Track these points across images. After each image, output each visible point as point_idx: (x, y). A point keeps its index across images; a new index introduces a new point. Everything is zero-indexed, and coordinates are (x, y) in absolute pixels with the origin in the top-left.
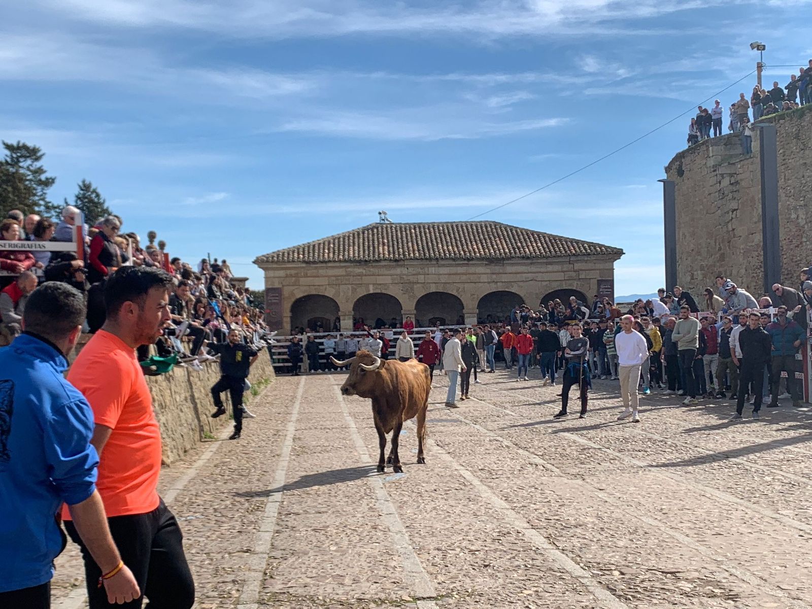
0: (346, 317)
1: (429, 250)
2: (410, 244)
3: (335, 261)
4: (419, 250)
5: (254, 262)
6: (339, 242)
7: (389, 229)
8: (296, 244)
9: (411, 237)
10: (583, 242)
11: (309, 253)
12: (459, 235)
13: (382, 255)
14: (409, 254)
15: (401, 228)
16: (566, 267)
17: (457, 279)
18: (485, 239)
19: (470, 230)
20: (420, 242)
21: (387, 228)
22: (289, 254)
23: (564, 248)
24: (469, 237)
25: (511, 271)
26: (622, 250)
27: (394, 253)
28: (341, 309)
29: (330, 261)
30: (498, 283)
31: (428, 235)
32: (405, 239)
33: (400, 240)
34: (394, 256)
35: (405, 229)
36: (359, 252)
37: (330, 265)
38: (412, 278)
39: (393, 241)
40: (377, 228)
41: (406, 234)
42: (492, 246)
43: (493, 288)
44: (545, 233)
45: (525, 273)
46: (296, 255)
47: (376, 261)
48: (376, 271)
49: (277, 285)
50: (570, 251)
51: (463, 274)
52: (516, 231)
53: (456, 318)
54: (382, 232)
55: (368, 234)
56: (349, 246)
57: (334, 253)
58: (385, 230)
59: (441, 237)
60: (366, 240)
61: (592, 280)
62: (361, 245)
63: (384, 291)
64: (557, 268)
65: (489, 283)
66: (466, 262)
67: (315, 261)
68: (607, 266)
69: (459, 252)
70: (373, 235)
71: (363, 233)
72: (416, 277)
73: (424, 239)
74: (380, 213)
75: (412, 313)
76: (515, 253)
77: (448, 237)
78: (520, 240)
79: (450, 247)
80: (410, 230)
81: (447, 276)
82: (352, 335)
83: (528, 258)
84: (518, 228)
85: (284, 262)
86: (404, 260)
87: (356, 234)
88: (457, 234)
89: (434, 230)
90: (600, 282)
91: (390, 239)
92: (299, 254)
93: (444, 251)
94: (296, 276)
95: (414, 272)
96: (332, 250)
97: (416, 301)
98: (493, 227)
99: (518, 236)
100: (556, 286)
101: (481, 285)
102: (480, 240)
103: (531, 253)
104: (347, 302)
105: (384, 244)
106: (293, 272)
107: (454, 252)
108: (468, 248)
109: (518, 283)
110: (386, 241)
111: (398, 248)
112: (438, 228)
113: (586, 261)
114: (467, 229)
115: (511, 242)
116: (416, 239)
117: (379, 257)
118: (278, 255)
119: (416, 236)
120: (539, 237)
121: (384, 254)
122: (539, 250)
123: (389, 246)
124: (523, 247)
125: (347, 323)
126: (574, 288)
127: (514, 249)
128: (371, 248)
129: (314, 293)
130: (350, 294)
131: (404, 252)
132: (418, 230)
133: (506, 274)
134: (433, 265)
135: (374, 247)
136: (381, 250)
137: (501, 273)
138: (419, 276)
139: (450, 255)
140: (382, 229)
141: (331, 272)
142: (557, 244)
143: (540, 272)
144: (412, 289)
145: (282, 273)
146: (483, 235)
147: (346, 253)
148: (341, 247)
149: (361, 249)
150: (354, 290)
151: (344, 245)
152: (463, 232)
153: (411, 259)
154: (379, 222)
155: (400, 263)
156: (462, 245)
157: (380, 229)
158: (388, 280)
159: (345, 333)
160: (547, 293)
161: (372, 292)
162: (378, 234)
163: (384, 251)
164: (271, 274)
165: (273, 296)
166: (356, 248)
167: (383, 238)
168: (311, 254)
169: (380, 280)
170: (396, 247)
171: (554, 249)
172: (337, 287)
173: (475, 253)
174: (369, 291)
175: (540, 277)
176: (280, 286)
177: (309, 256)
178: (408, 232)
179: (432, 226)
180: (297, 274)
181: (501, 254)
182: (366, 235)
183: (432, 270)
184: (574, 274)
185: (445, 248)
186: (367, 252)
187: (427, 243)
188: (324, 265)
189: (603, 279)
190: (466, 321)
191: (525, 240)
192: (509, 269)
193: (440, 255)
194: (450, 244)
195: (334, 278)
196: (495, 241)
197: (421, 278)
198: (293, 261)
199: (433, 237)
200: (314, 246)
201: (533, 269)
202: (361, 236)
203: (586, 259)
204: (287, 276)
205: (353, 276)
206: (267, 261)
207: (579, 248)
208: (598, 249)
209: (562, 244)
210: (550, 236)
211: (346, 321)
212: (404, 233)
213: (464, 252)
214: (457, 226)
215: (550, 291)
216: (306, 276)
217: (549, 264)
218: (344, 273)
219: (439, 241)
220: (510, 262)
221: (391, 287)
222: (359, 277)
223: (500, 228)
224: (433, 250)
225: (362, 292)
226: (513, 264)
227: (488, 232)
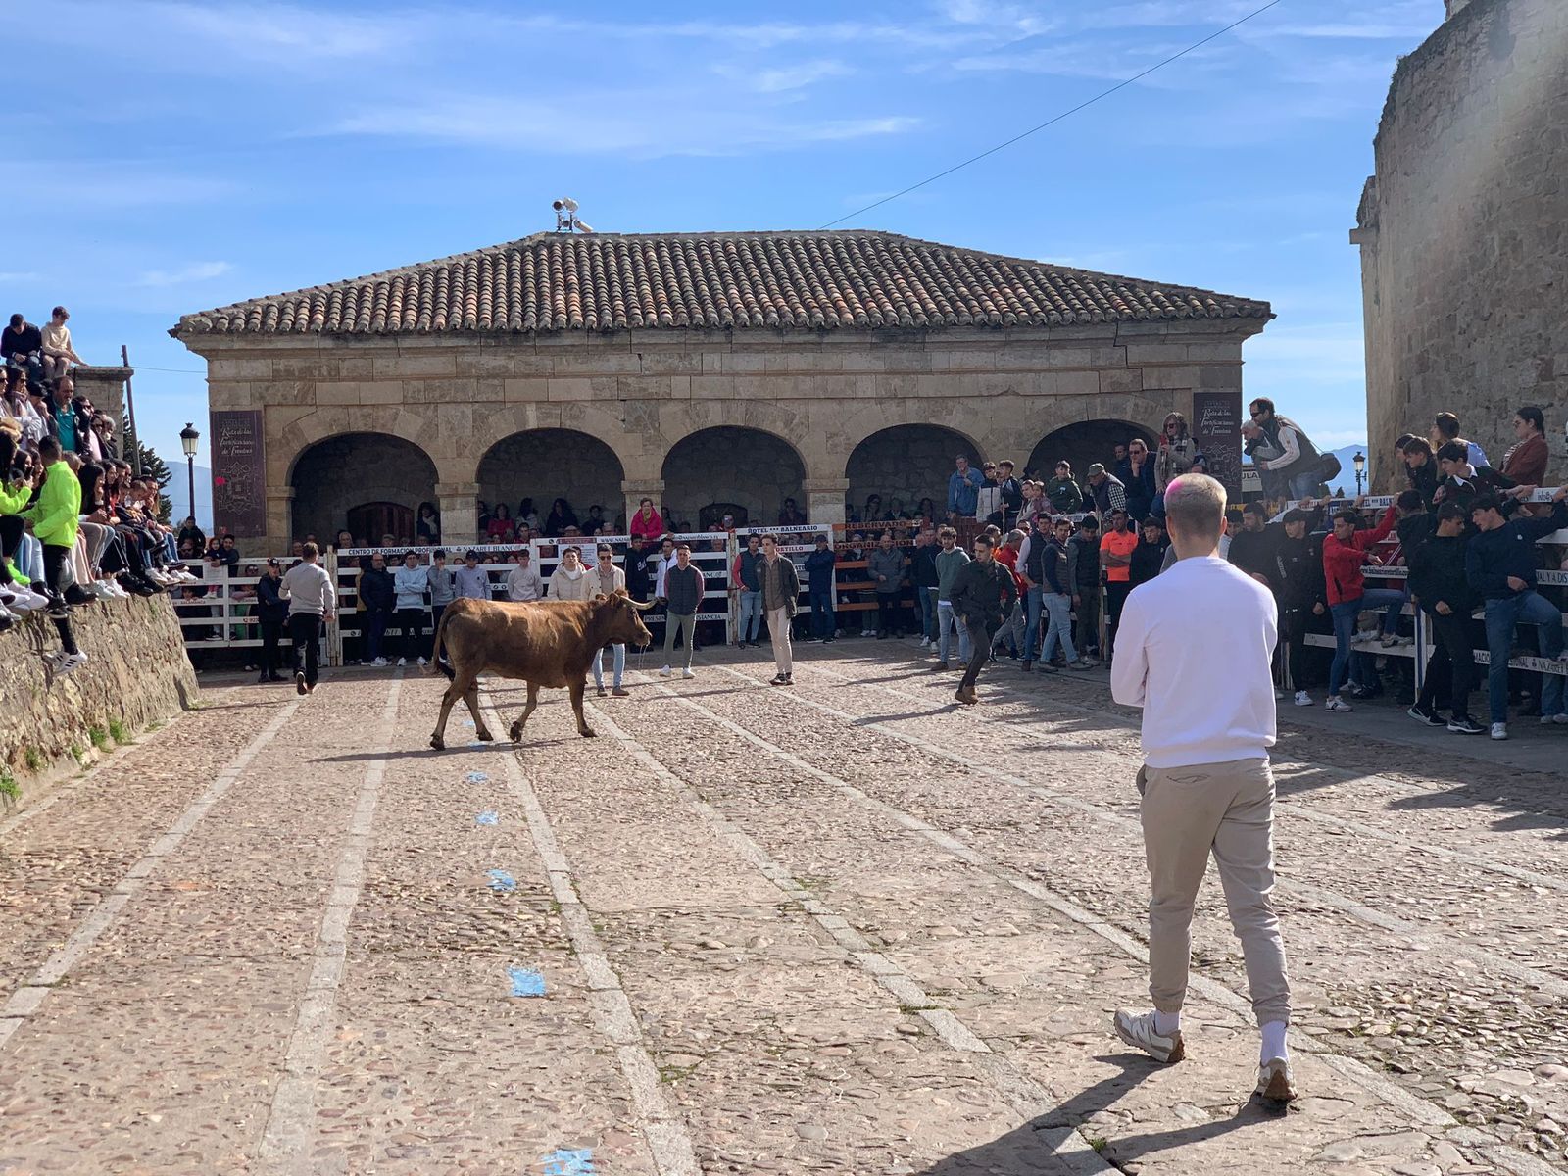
0: (458, 500)
1: (701, 302)
2: (646, 288)
3: (422, 333)
4: (672, 304)
5: (173, 333)
6: (437, 281)
7: (584, 249)
8: (307, 285)
9: (649, 270)
10: (1149, 286)
11: (344, 307)
12: (787, 266)
13: (563, 317)
14: (644, 314)
15: (617, 248)
16: (1106, 355)
17: (786, 388)
18: (864, 278)
19: (817, 253)
20: (674, 283)
21: (576, 246)
22: (282, 311)
23: (1096, 301)
24: (817, 271)
25: (944, 366)
26: (1268, 304)
27: (599, 310)
28: (441, 476)
29: (405, 333)
30: (909, 403)
31: (697, 265)
32: (629, 275)
33: (616, 278)
34: (599, 318)
35: (630, 249)
36: (495, 307)
37: (407, 343)
38: (652, 386)
39: (594, 278)
40: (550, 247)
41: (634, 262)
42: (888, 294)
43: (891, 416)
44: (1033, 262)
45: (988, 372)
46: (304, 313)
47: (546, 333)
48: (547, 362)
49: (245, 404)
50: (1116, 308)
51: (805, 373)
52: (948, 257)
53: (777, 506)
54: (564, 257)
55: (523, 262)
56: (466, 291)
57: (420, 310)
58: (571, 252)
59: (733, 270)
60: (517, 275)
61: (1178, 396)
62: (503, 288)
63: (569, 425)
64: (1078, 357)
65: (880, 400)
66: (813, 338)
67: (362, 332)
68: (1222, 353)
69: (793, 310)
70: (537, 264)
71: (509, 258)
72: (666, 380)
73: (686, 274)
74: (557, 206)
75: (655, 487)
76: (957, 311)
77: (755, 272)
78: (963, 278)
79: (765, 297)
80: (644, 253)
81: (756, 380)
82: (471, 554)
83: (997, 327)
84: (951, 248)
85: (264, 330)
86: (629, 331)
87: (489, 262)
88: (779, 264)
89: (713, 254)
90: (1200, 401)
91: (587, 273)
92: (312, 311)
93: (747, 305)
94: (306, 375)
95: (660, 367)
96: (413, 301)
97: (664, 452)
98: (881, 247)
99: (958, 270)
100: (1075, 412)
101: (855, 405)
102: (850, 279)
103: (1003, 314)
104: (459, 455)
105: (568, 287)
106: (296, 364)
107: (779, 309)
108: (816, 298)
109: (966, 401)
110: (574, 279)
111: (612, 298)
112: (725, 247)
113: (1163, 340)
114: (808, 251)
115: (939, 285)
116: (663, 276)
117: (554, 320)
118: (249, 315)
119: (663, 267)
120: (1017, 273)
121: (569, 313)
122: (1026, 305)
123: (583, 294)
124: (978, 298)
125: (459, 519)
126: (1128, 418)
127: (953, 303)
128: (533, 298)
129: (359, 426)
130: (468, 432)
131: (628, 308)
132: (666, 252)
133: (930, 373)
134: (716, 347)
135: (539, 295)
136: (561, 304)
137: (916, 373)
138: (675, 380)
139: (766, 316)
140: (564, 248)
141: (411, 366)
142: (1074, 292)
143: (1030, 371)
144: (653, 417)
145: (261, 367)
146: (856, 265)
147: (457, 310)
148: (444, 294)
149: (502, 299)
150: (480, 421)
151: (451, 288)
152: (798, 260)
153: (652, 327)
154: (554, 230)
155: (616, 340)
156: (799, 292)
157: (557, 250)
158: (582, 390)
159: (454, 549)
160: (1049, 431)
161: (532, 425)
162: (551, 262)
163: (568, 305)
164: (228, 368)
165: (237, 437)
166: (488, 296)
167: (566, 271)
168: (352, 313)
169: (558, 389)
170: (604, 296)
171: (1068, 302)
172: (430, 413)
173: (839, 311)
174: (525, 422)
175: (1027, 384)
176: (258, 406)
177: (343, 318)
178: (639, 257)
179: (705, 245)
180: (309, 369)
181: (915, 316)
182: (517, 264)
183: (713, 361)
184: (1126, 377)
185: (750, 297)
186: (518, 308)
187: (696, 286)
188: (390, 343)
189: (1212, 391)
190: (814, 512)
191: (979, 279)
192: (940, 360)
193: (736, 316)
194: (761, 287)
195: (421, 385)
196: (894, 281)
197: (680, 385)
198: (295, 331)
199: (713, 272)
200: (362, 291)
201: (1010, 359)
202: (503, 266)
203: (1163, 331)
204: (277, 376)
205: (479, 378)
206: (215, 331)
207: (1141, 300)
208: (1196, 302)
209: (1089, 292)
210: (1047, 269)
211: (456, 513)
212: (627, 260)
213: (808, 308)
214: (778, 243)
215: (1060, 426)
216: (335, 376)
217: (1055, 347)
218: (451, 369)
219: (730, 278)
220: (943, 338)
221: (590, 410)
222: (496, 382)
223: (902, 250)
224: (716, 303)
225: (503, 428)
226: (950, 346)
227: (867, 258)
